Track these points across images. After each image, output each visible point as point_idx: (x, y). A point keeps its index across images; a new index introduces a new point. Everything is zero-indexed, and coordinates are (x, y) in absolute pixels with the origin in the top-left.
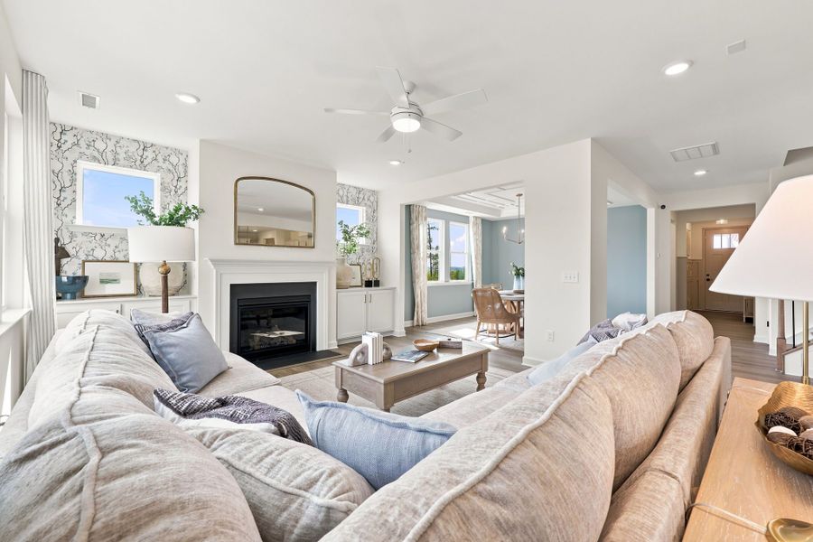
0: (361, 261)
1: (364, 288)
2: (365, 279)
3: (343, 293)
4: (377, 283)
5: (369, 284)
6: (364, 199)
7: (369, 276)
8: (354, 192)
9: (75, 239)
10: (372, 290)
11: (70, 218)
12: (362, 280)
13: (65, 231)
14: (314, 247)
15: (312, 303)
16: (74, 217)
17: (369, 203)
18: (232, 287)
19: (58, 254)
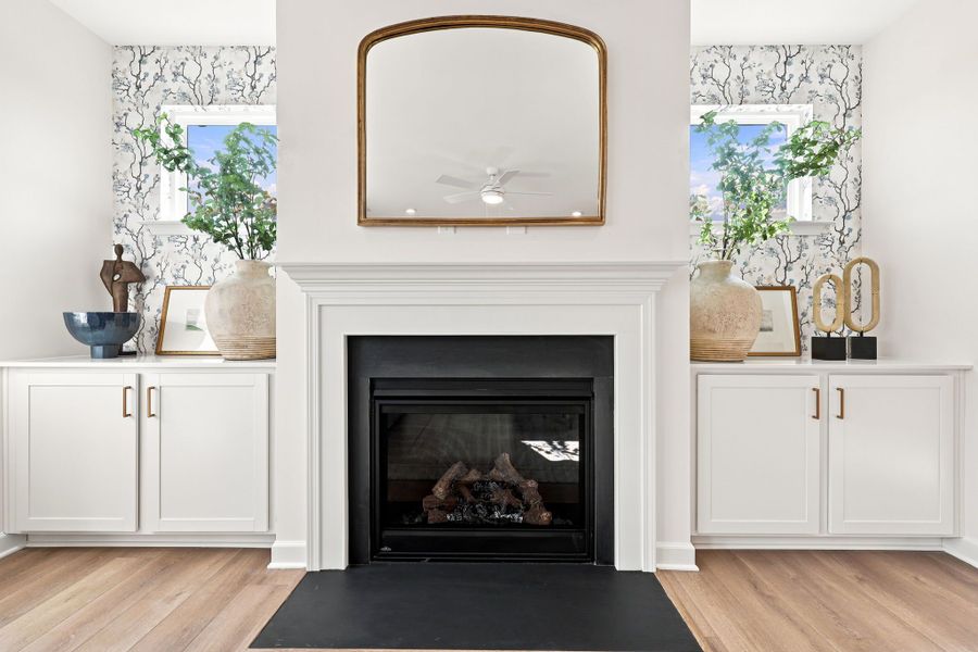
0: (795, 276)
1: (808, 362)
2: (809, 332)
3: (717, 378)
4: (865, 348)
5: (827, 349)
6: (805, 78)
7: (827, 322)
8: (767, 63)
9: (159, 248)
10: (846, 372)
11: (153, 210)
12: (799, 336)
13: (146, 233)
14: (598, 220)
15: (598, 404)
16: (158, 210)
17: (826, 88)
18: (353, 342)
19: (122, 274)
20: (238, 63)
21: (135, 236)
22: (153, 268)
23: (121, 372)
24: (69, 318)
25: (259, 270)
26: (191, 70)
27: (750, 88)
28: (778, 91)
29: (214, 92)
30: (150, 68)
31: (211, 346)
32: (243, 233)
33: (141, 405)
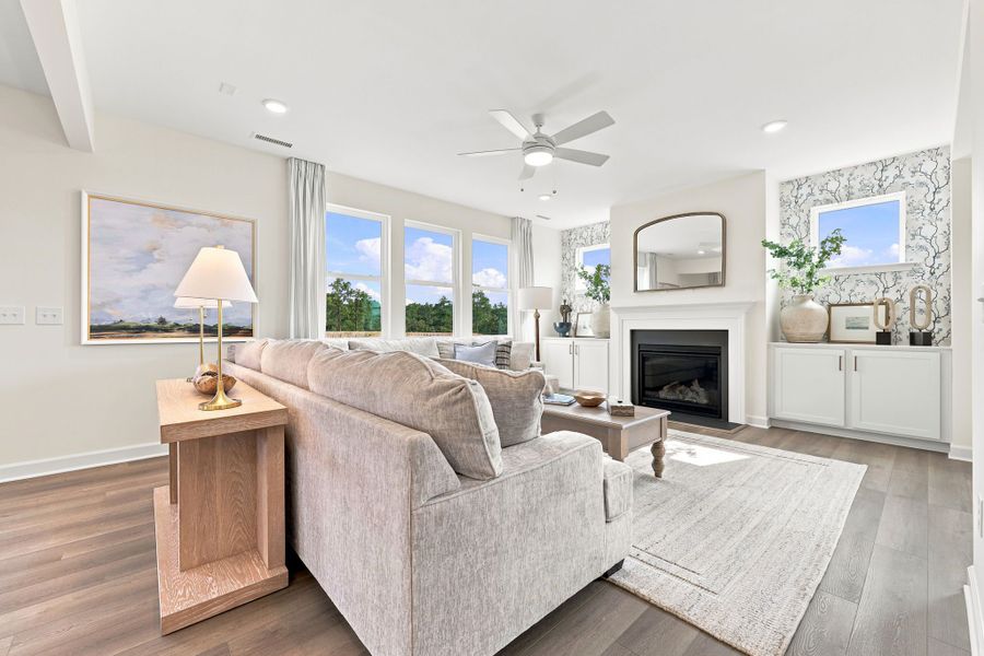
6: (898, 176)
8: (867, 174)
9: (576, 301)
13: (572, 296)
14: (722, 285)
15: (722, 357)
17: (917, 178)
18: (633, 332)
19: (566, 310)
20: (599, 228)
21: (569, 296)
22: (573, 307)
23: (568, 341)
24: (555, 324)
25: (605, 307)
26: (585, 235)
27: (855, 190)
28: (877, 188)
29: (592, 241)
30: (573, 236)
31: (591, 334)
32: (601, 295)
33: (573, 351)
